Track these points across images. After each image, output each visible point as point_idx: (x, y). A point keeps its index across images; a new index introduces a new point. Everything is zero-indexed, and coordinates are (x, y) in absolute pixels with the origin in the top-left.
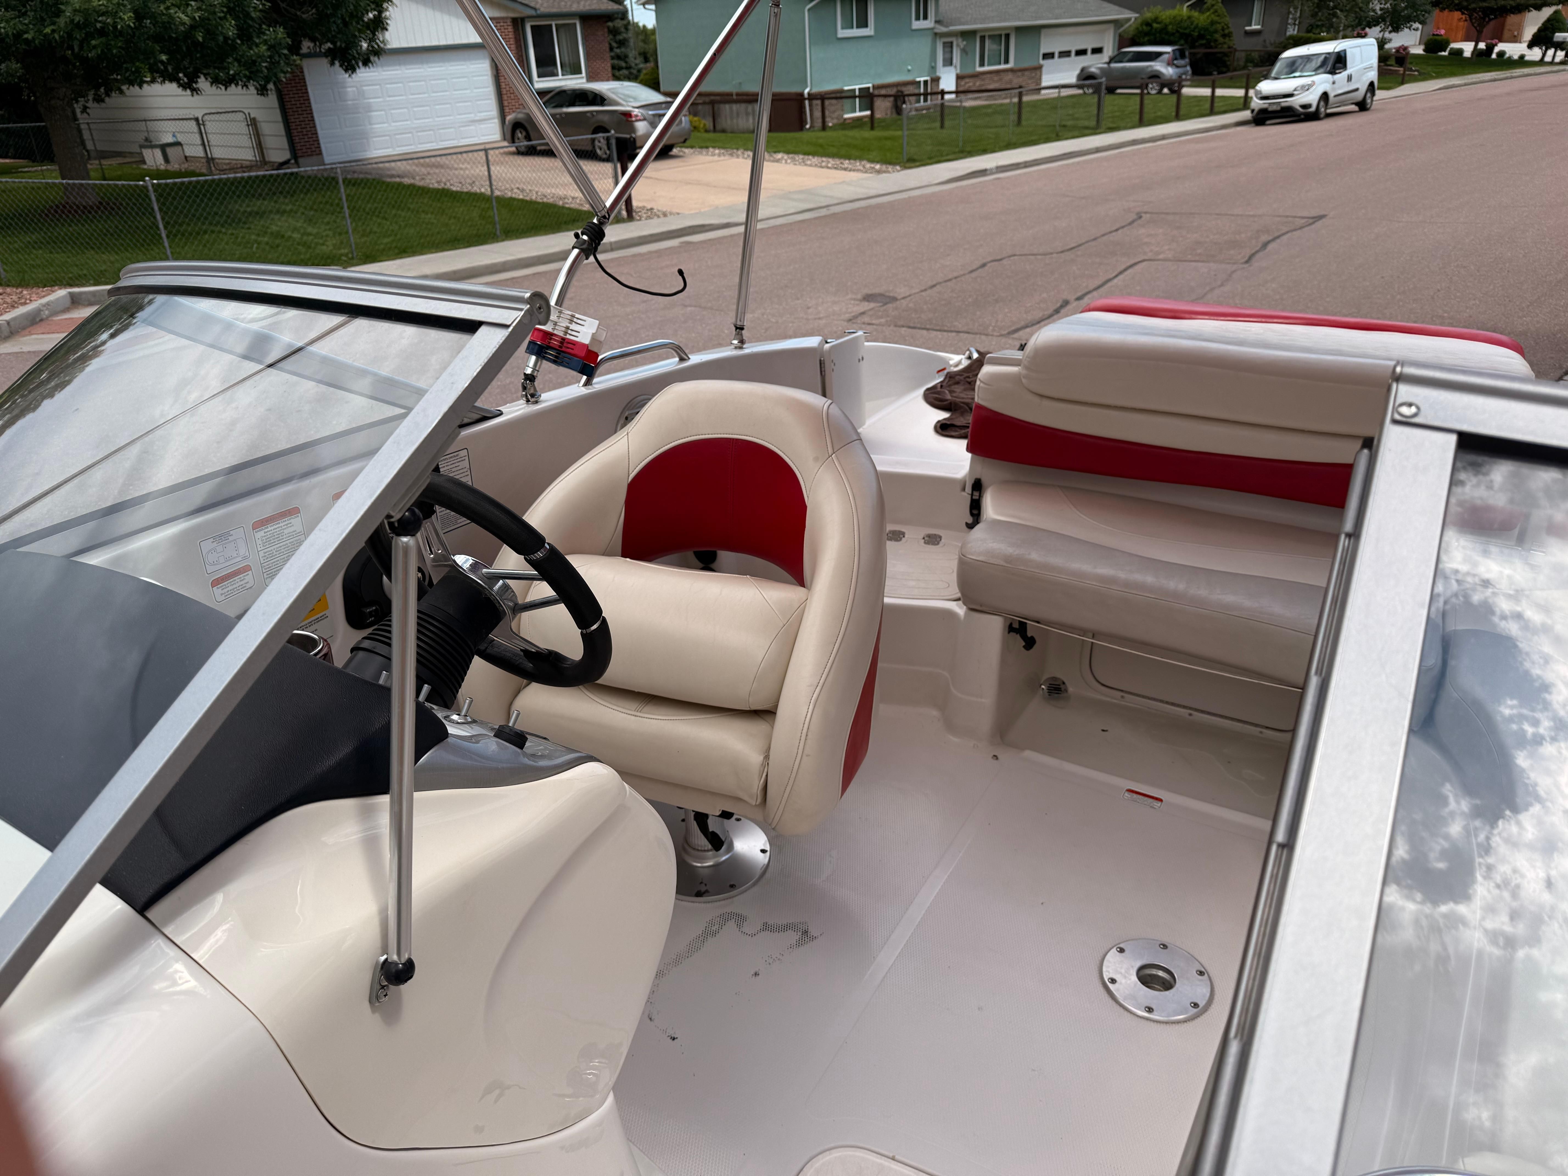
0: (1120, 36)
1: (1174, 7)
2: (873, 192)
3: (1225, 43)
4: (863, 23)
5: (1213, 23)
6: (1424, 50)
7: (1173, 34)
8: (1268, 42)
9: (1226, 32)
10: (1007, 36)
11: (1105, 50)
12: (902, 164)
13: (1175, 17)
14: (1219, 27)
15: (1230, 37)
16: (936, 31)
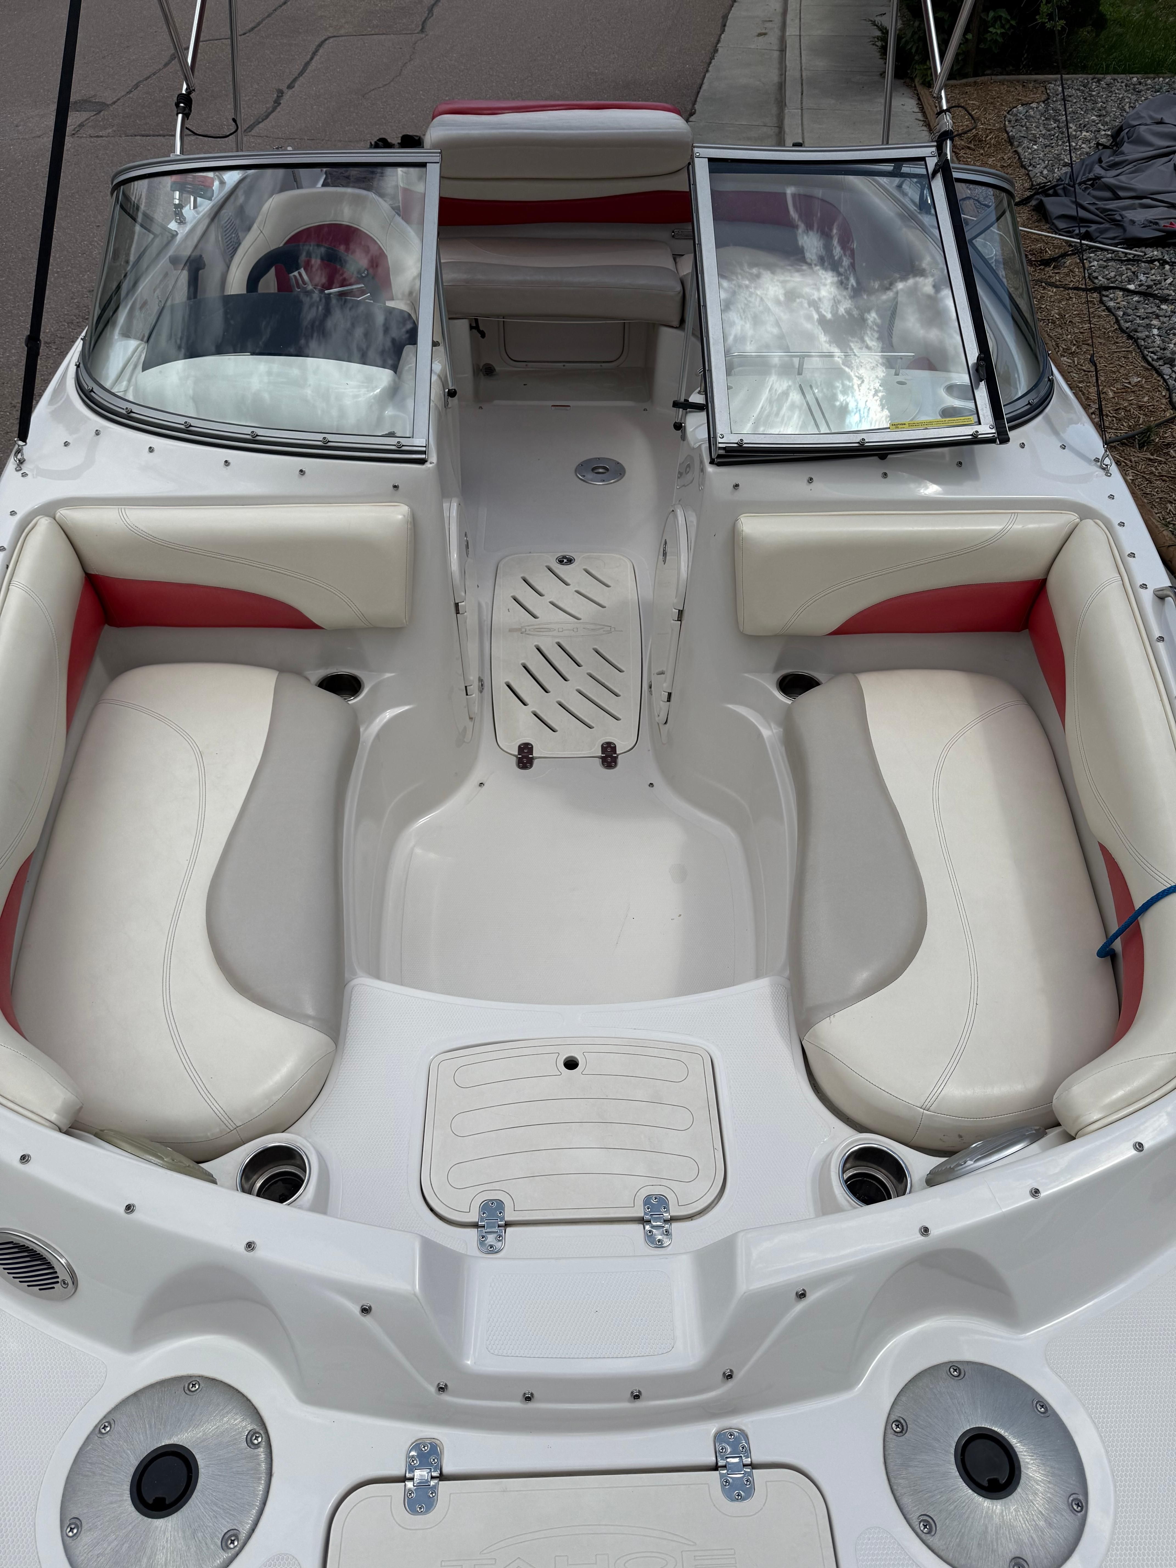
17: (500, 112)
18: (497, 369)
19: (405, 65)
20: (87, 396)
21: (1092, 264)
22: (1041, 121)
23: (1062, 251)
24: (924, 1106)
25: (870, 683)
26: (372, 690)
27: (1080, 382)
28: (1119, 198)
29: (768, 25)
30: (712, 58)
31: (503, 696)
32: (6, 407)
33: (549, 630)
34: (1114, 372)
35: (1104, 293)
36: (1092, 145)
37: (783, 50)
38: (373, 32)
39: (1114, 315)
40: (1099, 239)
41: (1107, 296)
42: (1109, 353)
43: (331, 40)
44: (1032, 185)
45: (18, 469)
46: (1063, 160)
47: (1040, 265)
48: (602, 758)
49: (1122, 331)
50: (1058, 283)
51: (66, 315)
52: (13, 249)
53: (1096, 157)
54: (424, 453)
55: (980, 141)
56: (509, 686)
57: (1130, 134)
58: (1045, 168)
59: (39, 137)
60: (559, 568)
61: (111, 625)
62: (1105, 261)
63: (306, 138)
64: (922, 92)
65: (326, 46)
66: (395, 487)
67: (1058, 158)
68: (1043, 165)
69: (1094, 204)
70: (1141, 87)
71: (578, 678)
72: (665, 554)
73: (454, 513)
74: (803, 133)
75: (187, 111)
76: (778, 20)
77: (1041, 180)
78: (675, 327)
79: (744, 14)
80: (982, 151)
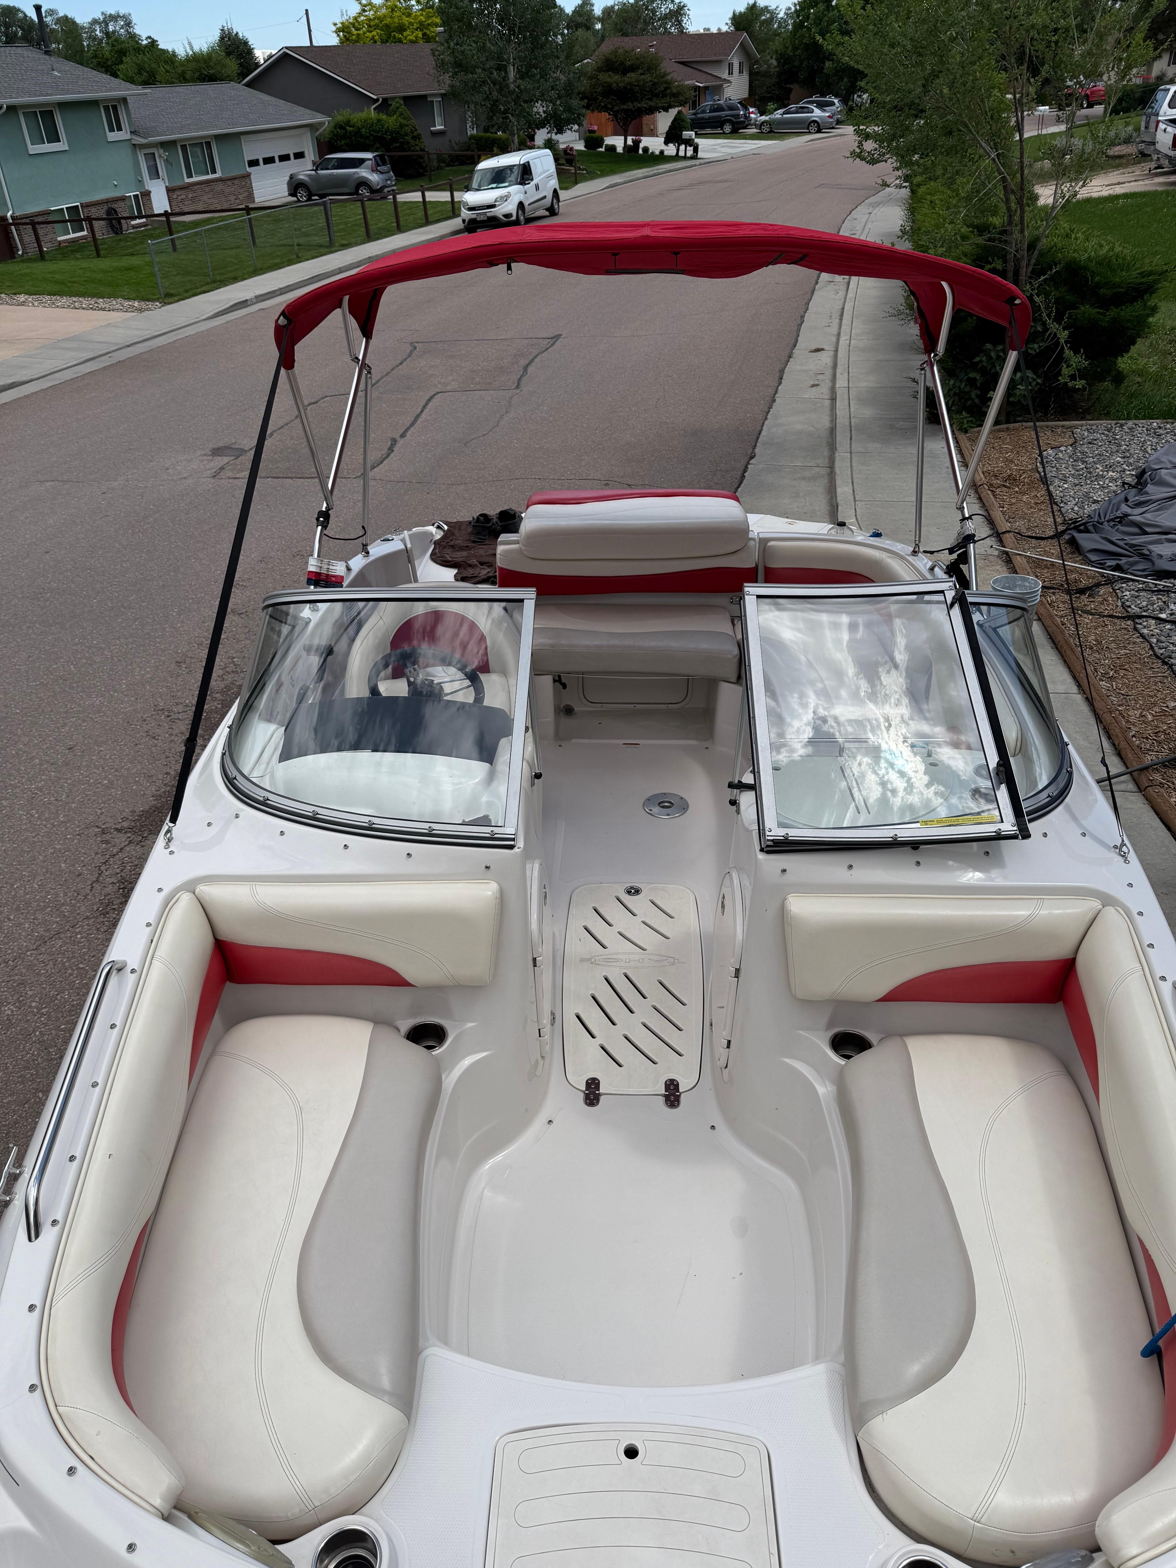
0: (318, 140)
1: (362, 111)
2: (147, 334)
3: (416, 145)
4: (54, 137)
5: (402, 126)
6: (585, 147)
7: (368, 138)
8: (453, 142)
9: (415, 134)
10: (208, 144)
11: (306, 154)
12: (161, 300)
13: (365, 121)
14: (407, 129)
15: (419, 139)
16: (134, 142)
18: (576, 709)
19: (502, 417)
20: (230, 782)
21: (1124, 594)
22: (1070, 463)
23: (1095, 581)
24: (975, 1518)
25: (916, 1046)
26: (455, 1039)
27: (1119, 706)
28: (1146, 533)
29: (821, 377)
30: (770, 407)
31: (572, 1027)
32: (138, 721)
33: (617, 960)
34: (1152, 697)
35: (1137, 621)
36: (1118, 483)
37: (833, 399)
38: (476, 388)
39: (1148, 642)
40: (1129, 571)
41: (1140, 624)
42: (1145, 678)
43: (439, 395)
44: (1065, 519)
45: (167, 846)
46: (1092, 498)
47: (1076, 594)
48: (665, 1096)
49: (1158, 657)
50: (1093, 611)
51: (197, 637)
52: (155, 577)
53: (1122, 496)
54: (513, 840)
55: (1014, 480)
56: (578, 1017)
57: (1153, 476)
58: (1076, 505)
59: (185, 478)
60: (626, 898)
61: (231, 981)
62: (1136, 591)
63: (414, 481)
64: (960, 437)
65: (434, 400)
66: (487, 868)
67: (1087, 495)
68: (1074, 502)
69: (1123, 539)
70: (1161, 431)
71: (643, 1011)
72: (723, 906)
73: (536, 873)
74: (852, 474)
75: (325, 524)
76: (829, 373)
77: (1073, 515)
78: (734, 683)
79: (798, 368)
80: (1017, 489)
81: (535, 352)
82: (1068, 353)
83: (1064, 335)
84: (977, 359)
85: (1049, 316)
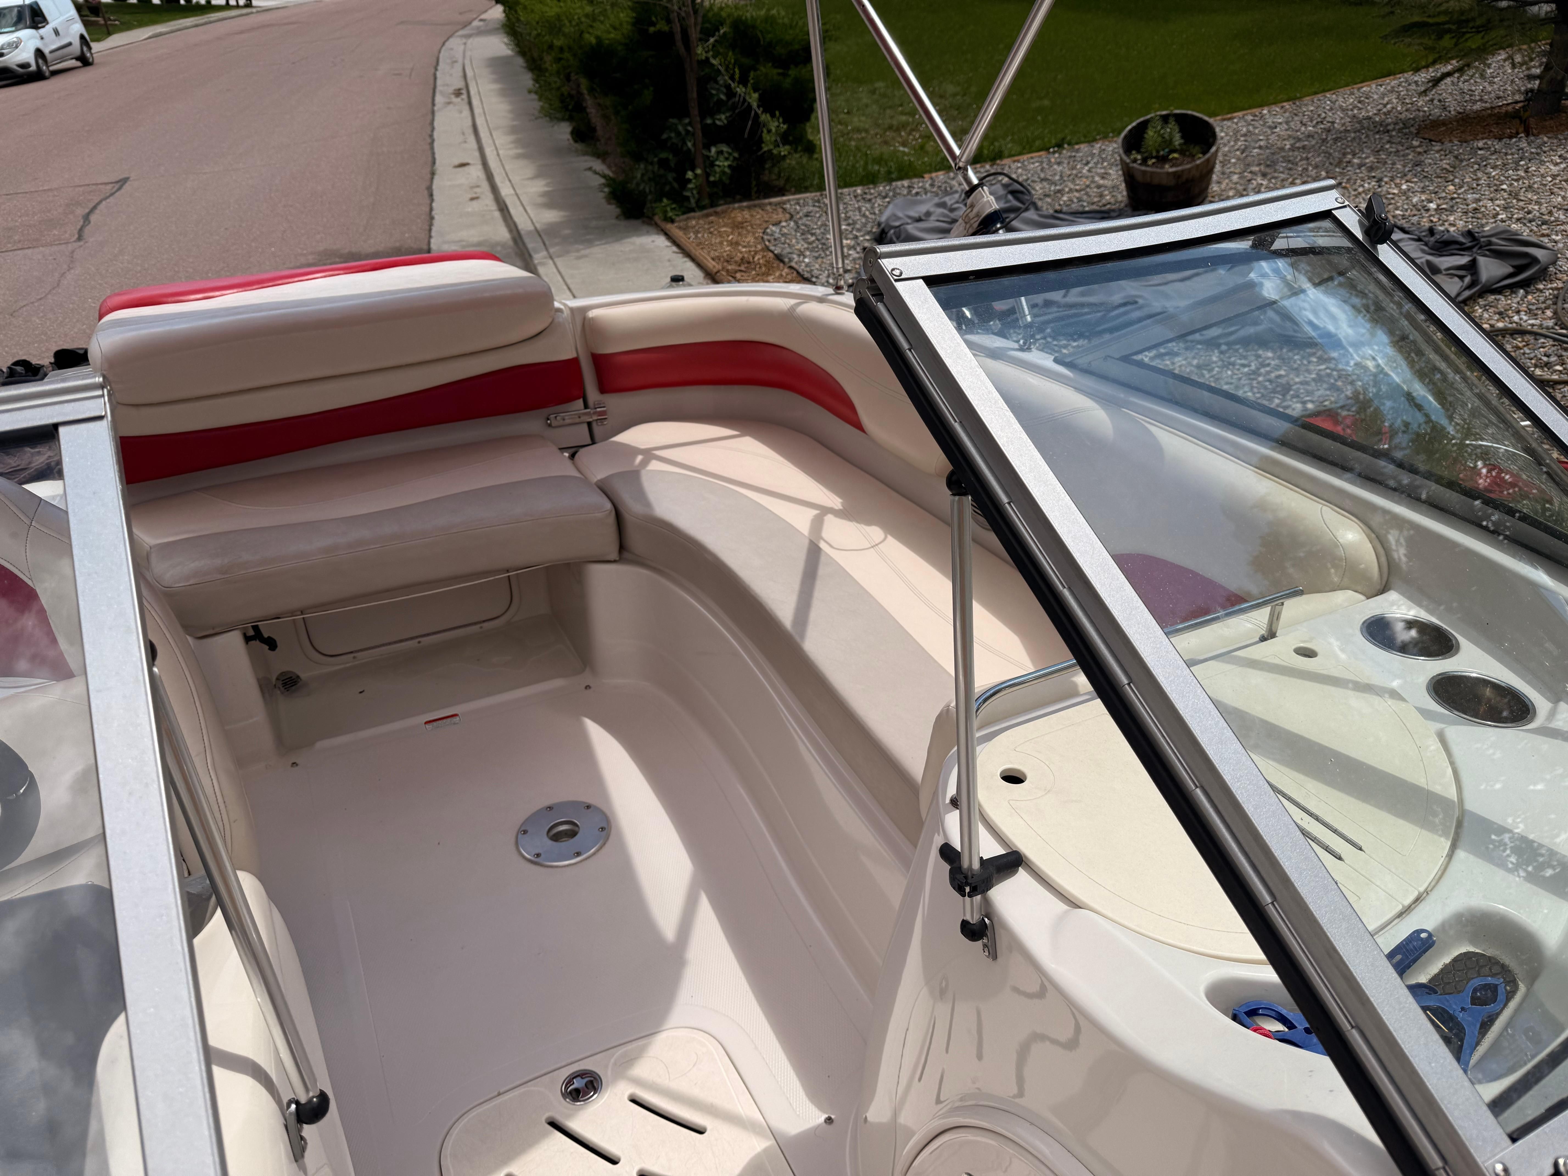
17: (217, 293)
18: (303, 676)
19: (63, 275)
22: (798, 237)
29: (477, 190)
30: (431, 225)
37: (504, 208)
38: (15, 247)
57: (897, 234)
60: (565, 1110)
64: (667, 228)
74: (564, 280)
76: (486, 184)
78: (615, 561)
79: (449, 183)
80: (754, 272)
81: (96, 200)
82: (764, 117)
83: (753, 99)
84: (665, 136)
85: (732, 78)
